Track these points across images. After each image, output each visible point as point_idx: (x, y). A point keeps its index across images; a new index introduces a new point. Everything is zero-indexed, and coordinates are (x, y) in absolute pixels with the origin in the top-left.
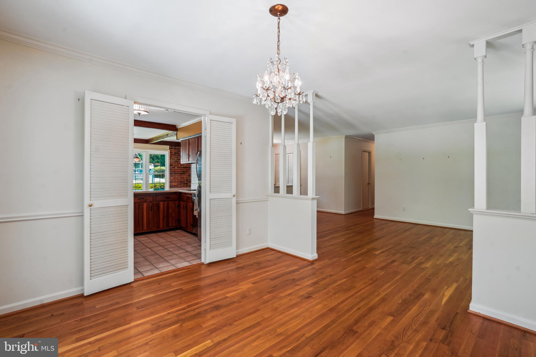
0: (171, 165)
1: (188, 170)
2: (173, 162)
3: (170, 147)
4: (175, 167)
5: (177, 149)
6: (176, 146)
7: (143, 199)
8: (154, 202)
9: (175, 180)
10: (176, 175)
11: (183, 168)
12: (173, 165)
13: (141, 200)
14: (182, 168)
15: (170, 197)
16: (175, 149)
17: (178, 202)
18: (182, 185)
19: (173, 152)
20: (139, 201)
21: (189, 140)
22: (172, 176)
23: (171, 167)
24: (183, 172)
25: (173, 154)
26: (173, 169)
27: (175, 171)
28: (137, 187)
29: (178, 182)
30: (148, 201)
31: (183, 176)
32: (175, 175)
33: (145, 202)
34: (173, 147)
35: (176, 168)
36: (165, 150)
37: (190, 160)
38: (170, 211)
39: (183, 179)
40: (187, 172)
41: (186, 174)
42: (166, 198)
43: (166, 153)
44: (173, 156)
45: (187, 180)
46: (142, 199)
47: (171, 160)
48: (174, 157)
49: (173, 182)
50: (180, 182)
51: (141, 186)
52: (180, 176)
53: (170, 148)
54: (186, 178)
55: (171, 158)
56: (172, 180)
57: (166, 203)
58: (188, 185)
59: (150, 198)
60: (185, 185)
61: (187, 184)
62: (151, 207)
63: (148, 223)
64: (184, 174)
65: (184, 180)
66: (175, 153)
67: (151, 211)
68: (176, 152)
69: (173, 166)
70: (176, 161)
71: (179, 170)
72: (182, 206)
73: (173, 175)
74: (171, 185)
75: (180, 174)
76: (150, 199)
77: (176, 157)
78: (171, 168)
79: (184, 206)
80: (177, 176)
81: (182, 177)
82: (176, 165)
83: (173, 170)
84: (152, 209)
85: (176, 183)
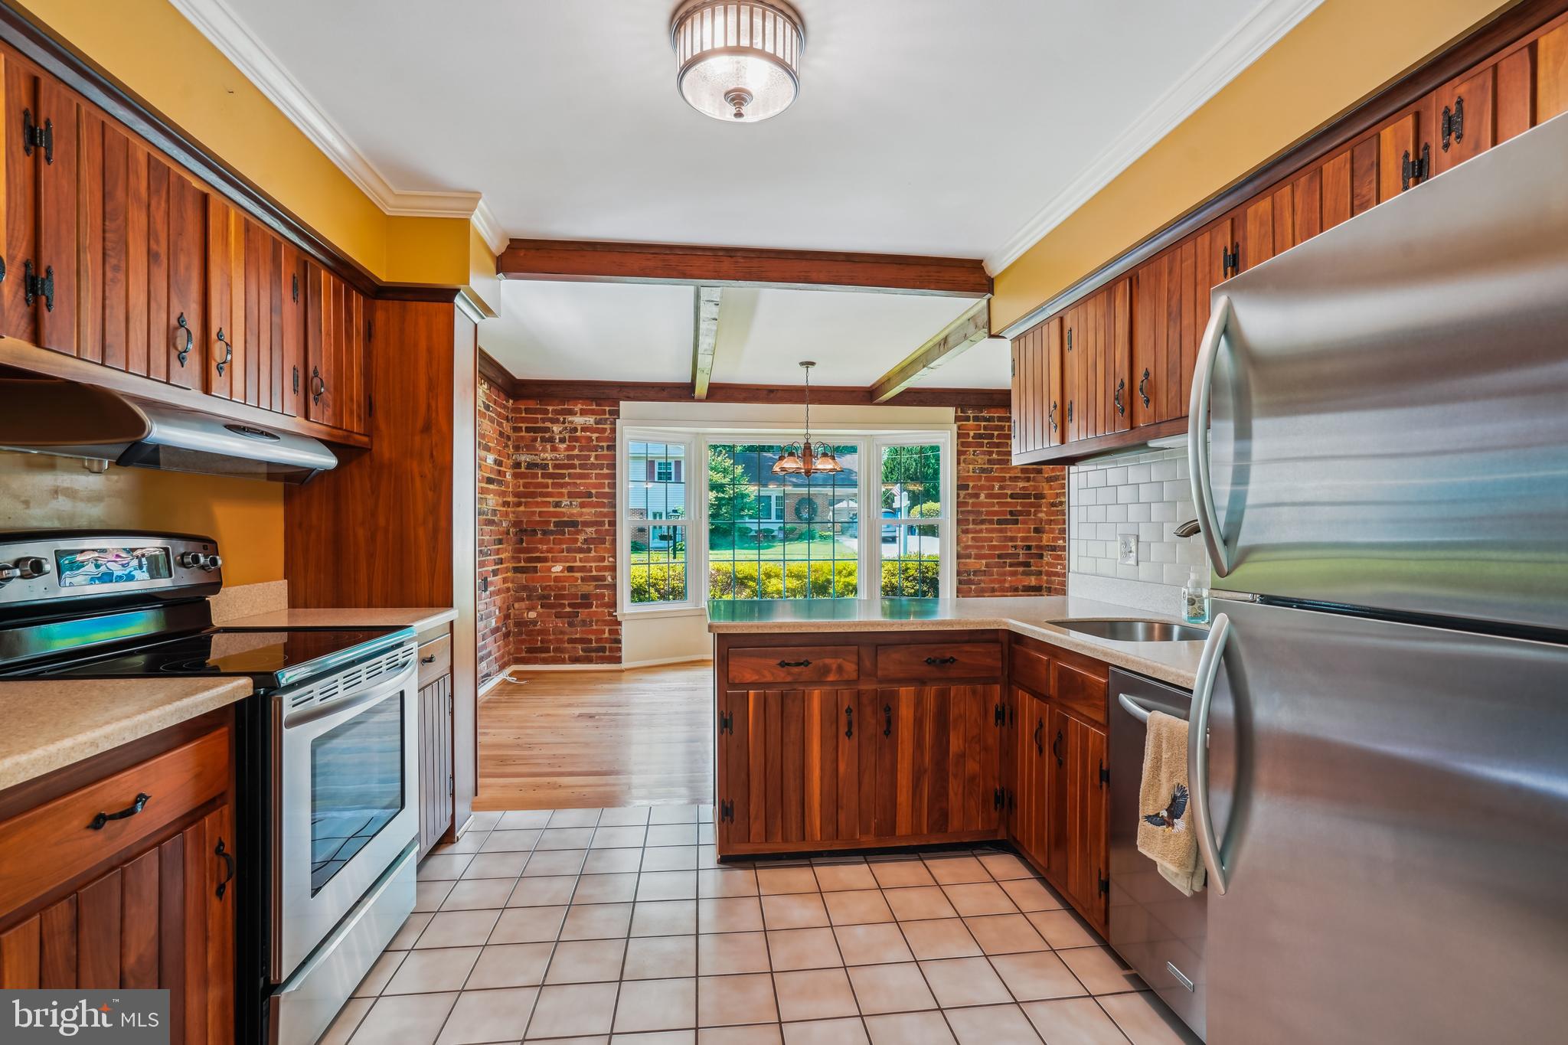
0: (961, 487)
1: (1032, 505)
2: (971, 474)
3: (956, 412)
4: (977, 496)
5: (985, 419)
6: (979, 407)
7: (807, 663)
8: (863, 687)
9: (978, 547)
10: (984, 527)
11: (1012, 496)
12: (971, 484)
13: (796, 670)
14: (1005, 496)
15: (952, 660)
16: (976, 419)
17: (998, 686)
18: (1008, 568)
19: (968, 434)
20: (782, 675)
21: (1062, 319)
22: (966, 532)
23: (963, 493)
24: (1011, 513)
25: (970, 440)
26: (971, 501)
27: (979, 513)
28: (840, 572)
29: (992, 556)
30: (831, 678)
31: (1011, 530)
32: (978, 527)
33: (819, 682)
34: (970, 413)
35: (982, 496)
36: (938, 424)
37: (1072, 437)
38: (955, 744)
39: (1010, 544)
40: (1028, 513)
41: (1024, 522)
42: (929, 662)
43: (943, 440)
44: (971, 449)
45: (1029, 548)
46: (798, 664)
47: (962, 465)
48: (975, 451)
49: (969, 556)
50: (1000, 556)
51: (853, 568)
52: (1001, 531)
53: (957, 419)
54: (1024, 539)
55: (962, 458)
56: (967, 547)
57: (931, 692)
58: (1033, 568)
59: (840, 661)
60: (1021, 569)
61: (1027, 565)
62: (849, 711)
63: (833, 802)
64: (1016, 522)
65: (1015, 547)
66: (977, 436)
67: (849, 734)
68: (982, 431)
69: (970, 491)
70: (983, 470)
71: (993, 505)
72: (1026, 727)
73: (971, 526)
74: (963, 569)
75: (999, 522)
76: (840, 669)
77: (984, 453)
78: (961, 499)
79: (1041, 725)
80: (989, 531)
81: (1009, 534)
82: (982, 488)
83: (970, 508)
84: (850, 724)
85: (984, 562)
